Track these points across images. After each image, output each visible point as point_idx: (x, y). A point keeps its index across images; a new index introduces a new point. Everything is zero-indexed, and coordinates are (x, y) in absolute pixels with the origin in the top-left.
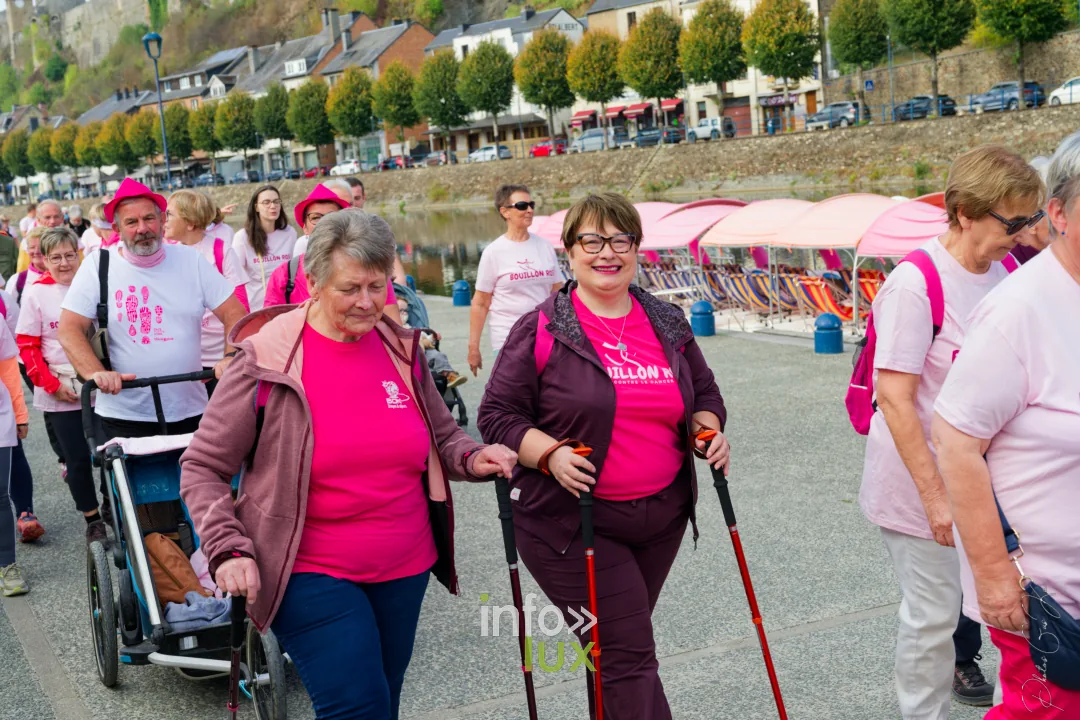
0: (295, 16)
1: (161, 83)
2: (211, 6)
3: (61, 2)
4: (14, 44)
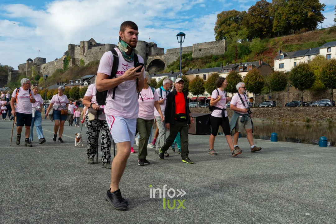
1: (70, 81)
2: (80, 66)
3: (40, 63)
4: (27, 71)
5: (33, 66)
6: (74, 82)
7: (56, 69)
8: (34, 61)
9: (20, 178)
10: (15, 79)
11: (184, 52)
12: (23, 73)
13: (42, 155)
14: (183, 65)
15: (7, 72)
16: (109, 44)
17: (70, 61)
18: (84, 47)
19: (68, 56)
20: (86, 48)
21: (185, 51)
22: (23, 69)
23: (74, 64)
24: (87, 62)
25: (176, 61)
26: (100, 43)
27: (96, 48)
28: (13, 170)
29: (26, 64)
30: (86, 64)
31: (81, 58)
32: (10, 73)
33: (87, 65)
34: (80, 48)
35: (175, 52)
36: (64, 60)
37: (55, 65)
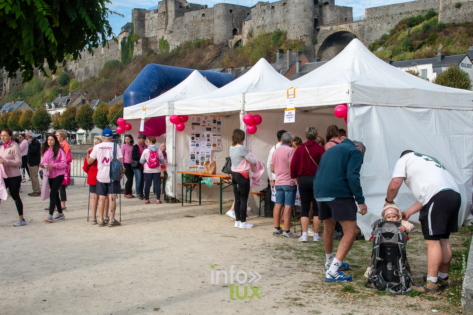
0: (209, 60)
2: (158, 53)
10: (17, 85)
11: (408, 13)
14: (418, 42)
16: (223, 4)
17: (137, 43)
18: (165, 13)
19: (131, 33)
20: (172, 14)
21: (410, 11)
23: (147, 50)
24: (174, 44)
25: (388, 33)
26: (198, 4)
27: (194, 13)
30: (171, 48)
31: (160, 37)
33: (176, 50)
34: (159, 17)
35: (385, 14)
36: (121, 43)
37: (100, 54)
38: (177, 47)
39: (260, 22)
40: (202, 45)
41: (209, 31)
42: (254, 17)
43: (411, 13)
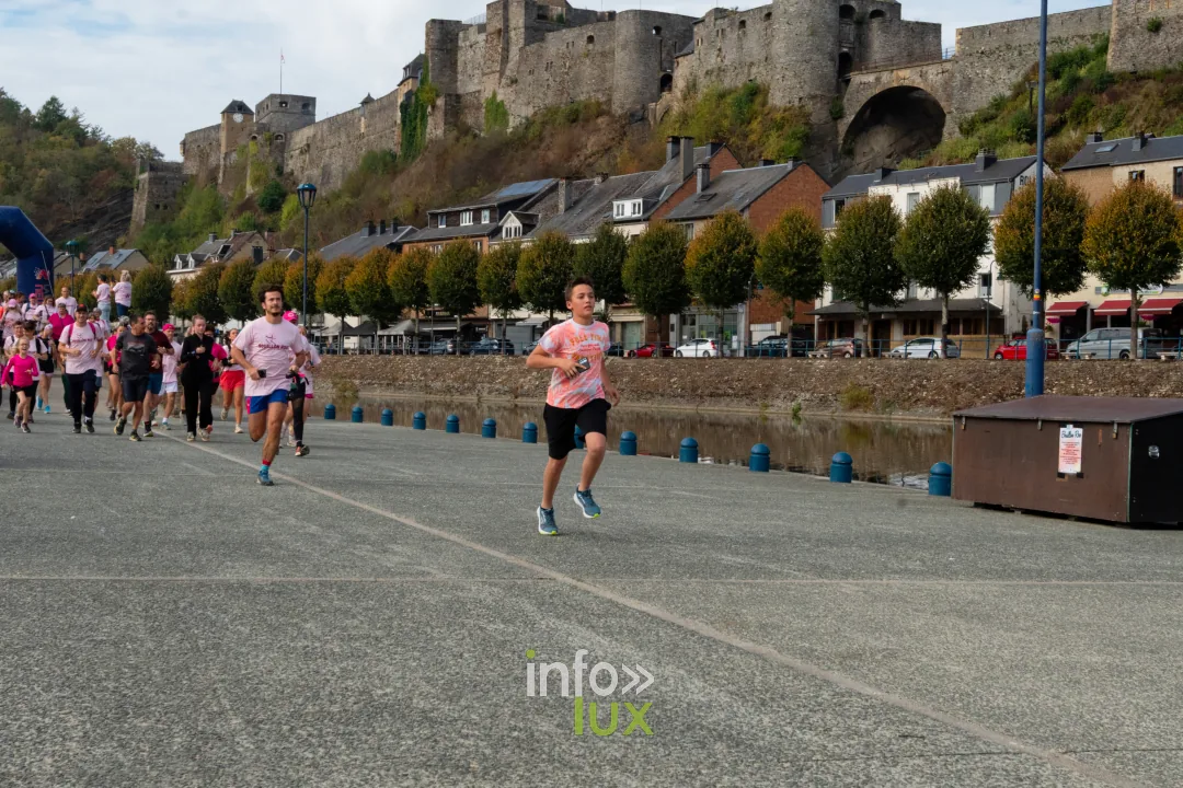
0: (594, 154)
1: (435, 216)
2: (482, 135)
3: (286, 121)
4: (225, 165)
5: (255, 138)
6: (452, 219)
7: (363, 152)
8: (258, 112)
9: (96, 775)
10: (166, 207)
11: (1059, 41)
12: (203, 176)
13: (246, 630)
14: (1052, 118)
15: (128, 176)
16: (637, 13)
17: (433, 107)
18: (504, 33)
19: (423, 82)
20: (517, 36)
21: (1064, 36)
22: (203, 156)
23: (456, 125)
24: (520, 111)
25: (1008, 93)
26: (590, 8)
27: (568, 34)
28: (73, 721)
29: (218, 126)
30: (513, 122)
31: (487, 94)
32: (145, 176)
33: (521, 130)
34: (486, 41)
35: (1003, 44)
36: (402, 105)
37: (357, 133)
38: (527, 119)
39: (713, 61)
40: (581, 117)
41: (603, 79)
42: (700, 48)
43: (1066, 40)
